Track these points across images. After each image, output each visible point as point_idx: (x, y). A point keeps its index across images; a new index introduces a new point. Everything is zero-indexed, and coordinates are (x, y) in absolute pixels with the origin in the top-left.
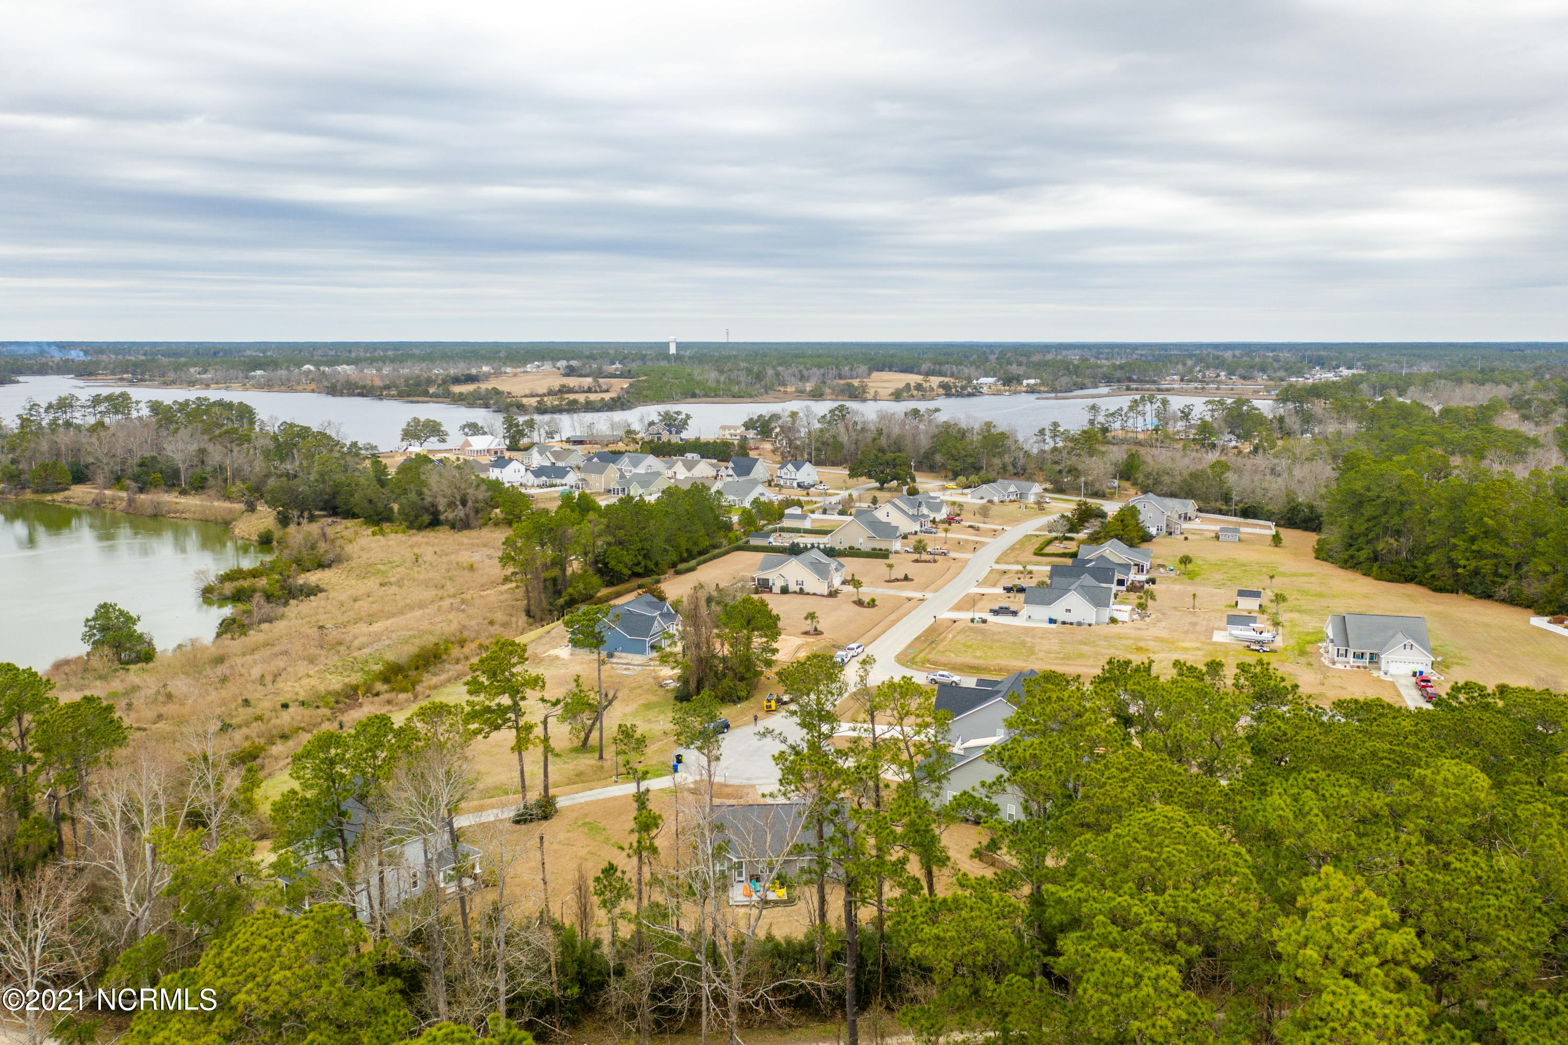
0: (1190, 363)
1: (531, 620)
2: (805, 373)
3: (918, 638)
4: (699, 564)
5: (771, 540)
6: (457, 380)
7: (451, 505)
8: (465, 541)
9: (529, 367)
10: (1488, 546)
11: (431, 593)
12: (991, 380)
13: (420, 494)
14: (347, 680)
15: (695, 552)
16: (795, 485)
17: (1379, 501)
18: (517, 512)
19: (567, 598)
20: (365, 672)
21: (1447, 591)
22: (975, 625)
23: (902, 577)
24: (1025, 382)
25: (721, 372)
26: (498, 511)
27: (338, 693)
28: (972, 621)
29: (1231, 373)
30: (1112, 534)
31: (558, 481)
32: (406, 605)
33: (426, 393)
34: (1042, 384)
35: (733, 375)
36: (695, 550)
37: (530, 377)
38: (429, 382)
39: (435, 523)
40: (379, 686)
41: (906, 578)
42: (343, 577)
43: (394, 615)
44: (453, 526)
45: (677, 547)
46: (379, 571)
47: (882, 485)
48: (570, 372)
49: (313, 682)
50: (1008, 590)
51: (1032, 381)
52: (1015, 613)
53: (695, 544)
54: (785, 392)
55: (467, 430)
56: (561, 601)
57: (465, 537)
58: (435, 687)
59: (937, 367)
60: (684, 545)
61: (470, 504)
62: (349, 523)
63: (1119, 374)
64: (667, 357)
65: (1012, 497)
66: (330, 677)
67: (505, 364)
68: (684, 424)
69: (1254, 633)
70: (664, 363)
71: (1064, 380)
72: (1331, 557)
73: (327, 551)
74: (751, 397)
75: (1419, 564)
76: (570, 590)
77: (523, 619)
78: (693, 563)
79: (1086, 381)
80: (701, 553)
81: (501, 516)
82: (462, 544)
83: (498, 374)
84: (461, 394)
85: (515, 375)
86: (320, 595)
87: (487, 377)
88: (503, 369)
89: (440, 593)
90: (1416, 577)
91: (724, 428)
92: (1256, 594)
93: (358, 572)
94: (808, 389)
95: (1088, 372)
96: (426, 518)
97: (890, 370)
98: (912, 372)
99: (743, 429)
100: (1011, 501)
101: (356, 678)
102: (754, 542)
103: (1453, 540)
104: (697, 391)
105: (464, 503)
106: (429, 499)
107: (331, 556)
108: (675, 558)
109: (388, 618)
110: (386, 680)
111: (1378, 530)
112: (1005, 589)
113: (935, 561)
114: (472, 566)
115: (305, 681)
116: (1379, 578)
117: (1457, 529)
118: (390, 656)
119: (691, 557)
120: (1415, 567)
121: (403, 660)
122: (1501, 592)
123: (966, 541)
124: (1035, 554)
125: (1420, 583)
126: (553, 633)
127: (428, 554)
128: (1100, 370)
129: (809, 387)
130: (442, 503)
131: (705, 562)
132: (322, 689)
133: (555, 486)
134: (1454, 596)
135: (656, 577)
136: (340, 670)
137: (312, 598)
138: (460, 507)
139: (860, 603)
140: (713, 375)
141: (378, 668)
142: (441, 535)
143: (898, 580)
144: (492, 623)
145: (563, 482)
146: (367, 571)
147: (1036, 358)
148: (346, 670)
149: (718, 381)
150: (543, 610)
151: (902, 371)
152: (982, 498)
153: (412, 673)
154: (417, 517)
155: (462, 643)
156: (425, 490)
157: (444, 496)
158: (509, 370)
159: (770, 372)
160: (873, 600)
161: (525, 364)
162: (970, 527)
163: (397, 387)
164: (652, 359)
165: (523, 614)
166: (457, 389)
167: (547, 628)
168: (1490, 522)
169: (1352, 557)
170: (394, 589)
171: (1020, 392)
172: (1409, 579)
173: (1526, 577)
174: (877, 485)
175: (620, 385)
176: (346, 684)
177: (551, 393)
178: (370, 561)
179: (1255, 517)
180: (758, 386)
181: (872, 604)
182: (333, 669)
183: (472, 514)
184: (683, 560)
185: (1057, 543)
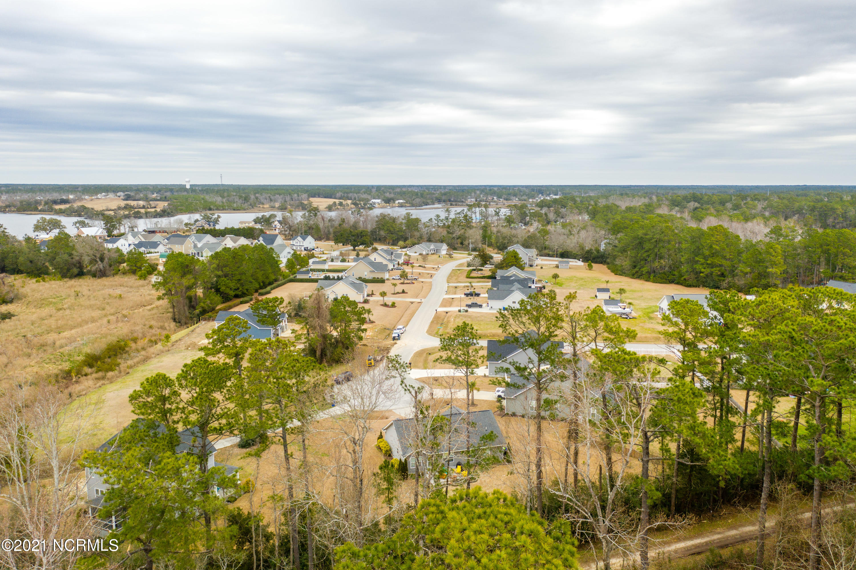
0: (478, 192)
1: (178, 324)
2: (272, 197)
3: (432, 322)
4: (272, 289)
5: (310, 275)
6: (55, 202)
7: (93, 261)
8: (107, 283)
9: (99, 196)
10: (717, 261)
11: (96, 314)
12: (379, 201)
13: (71, 255)
14: (60, 367)
15: (267, 283)
16: (303, 249)
17: (653, 240)
18: (139, 264)
19: (201, 309)
20: (71, 362)
21: (694, 286)
22: (462, 313)
23: (401, 291)
24: (397, 202)
25: (223, 197)
26: (125, 265)
27: (57, 376)
28: (460, 311)
29: (499, 197)
30: (510, 264)
31: (152, 250)
32: (83, 321)
33: (36, 209)
34: (407, 202)
35: (231, 199)
36: (267, 282)
37: (101, 201)
38: (37, 203)
39: (81, 274)
40: (87, 370)
41: (403, 292)
42: (24, 308)
43: (74, 327)
44: (94, 276)
45: (256, 280)
46: (51, 303)
47: (354, 248)
48: (128, 198)
49: (35, 369)
50: (467, 295)
51: (401, 201)
52: (480, 306)
53: (267, 278)
54: (263, 208)
55: (78, 225)
56: (197, 311)
57: (104, 281)
58: (131, 367)
59: (346, 195)
60: (261, 279)
61: (106, 260)
62: (17, 277)
63: (444, 198)
64: (186, 190)
65: (433, 252)
66: (47, 366)
67: (83, 194)
68: (216, 221)
69: (620, 309)
70: (185, 193)
71: (418, 200)
72: (625, 273)
73: (8, 292)
74: (245, 210)
75: (676, 273)
76: (202, 304)
77: (173, 325)
78: (268, 288)
79: (428, 201)
80: (270, 284)
81: (127, 268)
82: (105, 286)
83: (80, 199)
84: (60, 209)
85: (92, 200)
86: (13, 318)
87: (74, 201)
88: (83, 197)
89: (104, 312)
90: (675, 280)
91: (241, 223)
92: (607, 290)
93: (35, 303)
94: (277, 206)
95: (428, 196)
96: (75, 271)
97: (319, 197)
98: (331, 198)
99: (253, 223)
100: (432, 254)
101: (66, 366)
102: (299, 277)
103: (697, 259)
104: (212, 207)
105: (102, 259)
106: (77, 258)
107: (12, 295)
108: (258, 286)
109: (71, 329)
110: (91, 366)
111: (652, 256)
112: (465, 294)
113: (413, 283)
114: (120, 296)
115: (28, 369)
116: (654, 282)
117: (697, 252)
118: (88, 350)
119: (265, 286)
120: (674, 275)
121: (97, 352)
122: (724, 284)
123: (423, 273)
124: (467, 277)
125: (678, 283)
126: (198, 330)
127: (85, 290)
128: (434, 196)
129: (277, 205)
130: (86, 260)
131: (274, 288)
132: (42, 373)
133: (151, 253)
134: (697, 288)
135: (250, 297)
136: (53, 361)
137: (7, 320)
138: (100, 262)
139: (385, 305)
140: (219, 199)
141: (81, 358)
142: (89, 281)
143: (398, 293)
144: (151, 327)
145: (156, 250)
146: (41, 303)
147: (398, 190)
148: (58, 361)
149: (223, 202)
150: (186, 317)
151: (325, 197)
152: (416, 253)
153: (107, 360)
154: (68, 270)
155: (135, 340)
156: (74, 252)
157: (88, 255)
158: (87, 197)
159: (252, 197)
160: (394, 303)
161: (97, 194)
162: (420, 266)
163: (15, 207)
164: (177, 191)
165: (172, 320)
166: (57, 207)
167: (193, 327)
168: (717, 248)
169: (637, 272)
170: (68, 312)
171: (395, 207)
172: (671, 282)
173: (737, 276)
174: (352, 248)
175: (161, 205)
176: (61, 370)
177: (119, 208)
178: (43, 297)
179: (568, 257)
180: (246, 204)
181: (393, 305)
182: (48, 361)
183: (108, 267)
184: (261, 288)
185: (475, 272)
